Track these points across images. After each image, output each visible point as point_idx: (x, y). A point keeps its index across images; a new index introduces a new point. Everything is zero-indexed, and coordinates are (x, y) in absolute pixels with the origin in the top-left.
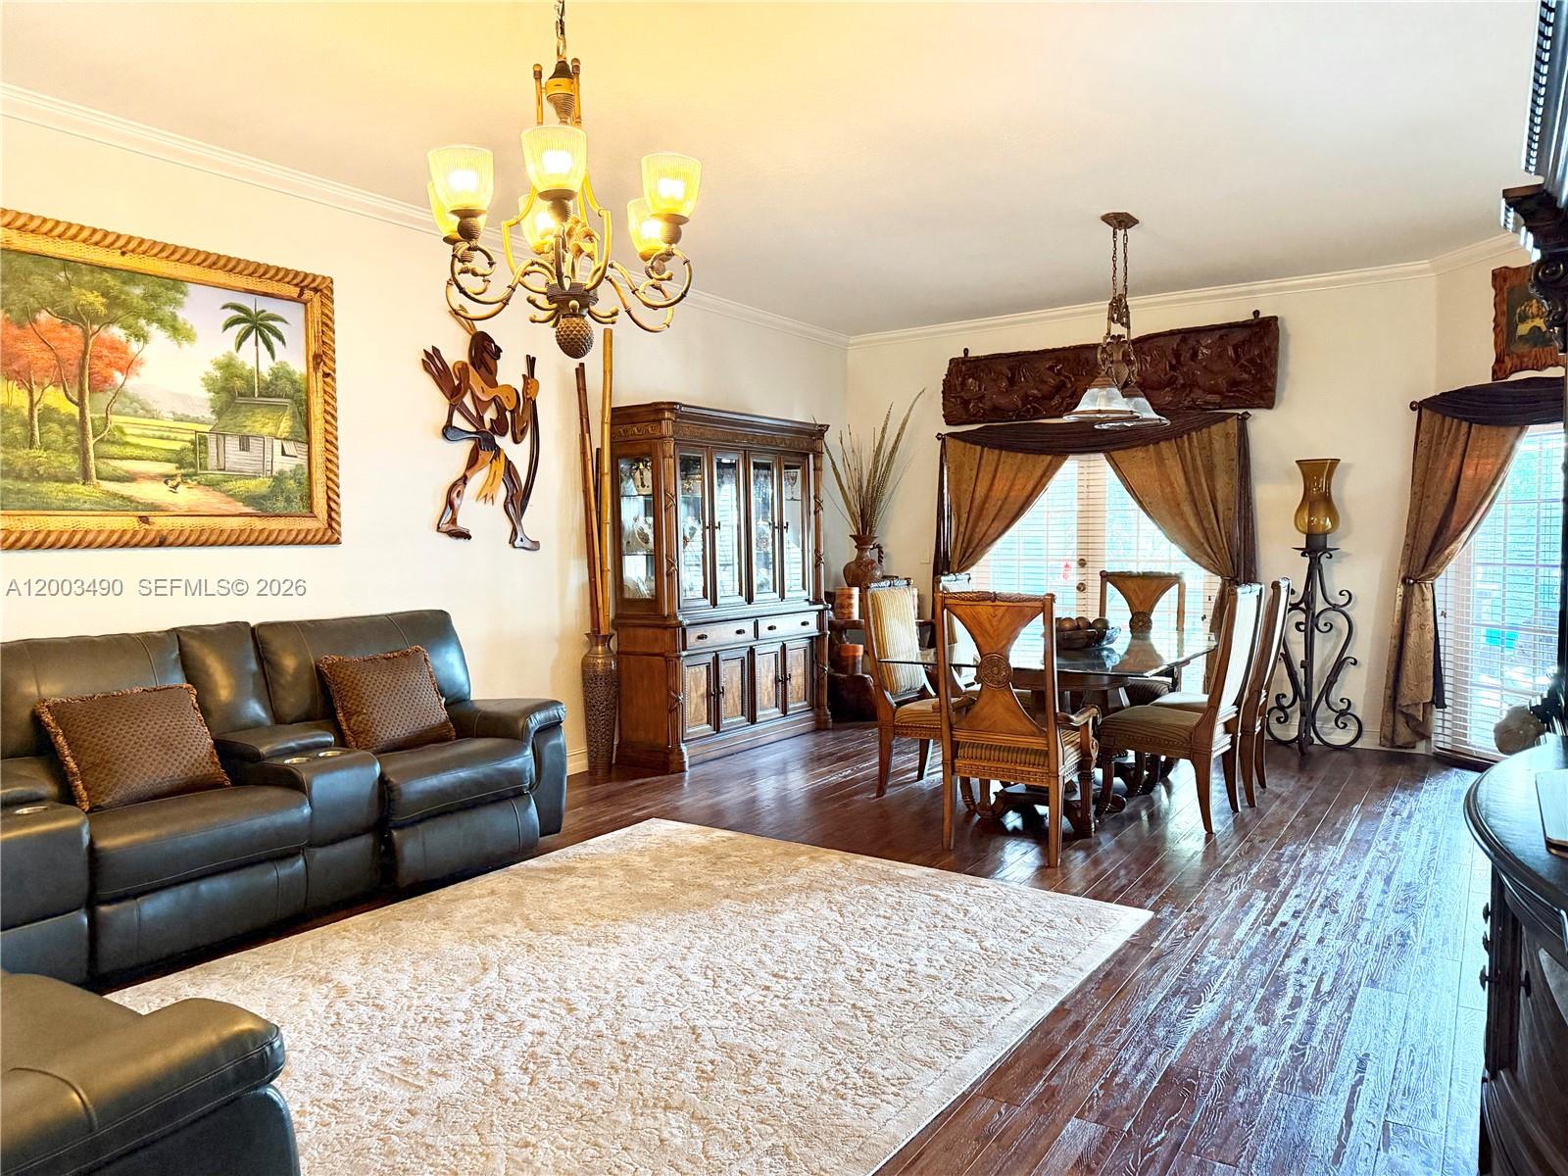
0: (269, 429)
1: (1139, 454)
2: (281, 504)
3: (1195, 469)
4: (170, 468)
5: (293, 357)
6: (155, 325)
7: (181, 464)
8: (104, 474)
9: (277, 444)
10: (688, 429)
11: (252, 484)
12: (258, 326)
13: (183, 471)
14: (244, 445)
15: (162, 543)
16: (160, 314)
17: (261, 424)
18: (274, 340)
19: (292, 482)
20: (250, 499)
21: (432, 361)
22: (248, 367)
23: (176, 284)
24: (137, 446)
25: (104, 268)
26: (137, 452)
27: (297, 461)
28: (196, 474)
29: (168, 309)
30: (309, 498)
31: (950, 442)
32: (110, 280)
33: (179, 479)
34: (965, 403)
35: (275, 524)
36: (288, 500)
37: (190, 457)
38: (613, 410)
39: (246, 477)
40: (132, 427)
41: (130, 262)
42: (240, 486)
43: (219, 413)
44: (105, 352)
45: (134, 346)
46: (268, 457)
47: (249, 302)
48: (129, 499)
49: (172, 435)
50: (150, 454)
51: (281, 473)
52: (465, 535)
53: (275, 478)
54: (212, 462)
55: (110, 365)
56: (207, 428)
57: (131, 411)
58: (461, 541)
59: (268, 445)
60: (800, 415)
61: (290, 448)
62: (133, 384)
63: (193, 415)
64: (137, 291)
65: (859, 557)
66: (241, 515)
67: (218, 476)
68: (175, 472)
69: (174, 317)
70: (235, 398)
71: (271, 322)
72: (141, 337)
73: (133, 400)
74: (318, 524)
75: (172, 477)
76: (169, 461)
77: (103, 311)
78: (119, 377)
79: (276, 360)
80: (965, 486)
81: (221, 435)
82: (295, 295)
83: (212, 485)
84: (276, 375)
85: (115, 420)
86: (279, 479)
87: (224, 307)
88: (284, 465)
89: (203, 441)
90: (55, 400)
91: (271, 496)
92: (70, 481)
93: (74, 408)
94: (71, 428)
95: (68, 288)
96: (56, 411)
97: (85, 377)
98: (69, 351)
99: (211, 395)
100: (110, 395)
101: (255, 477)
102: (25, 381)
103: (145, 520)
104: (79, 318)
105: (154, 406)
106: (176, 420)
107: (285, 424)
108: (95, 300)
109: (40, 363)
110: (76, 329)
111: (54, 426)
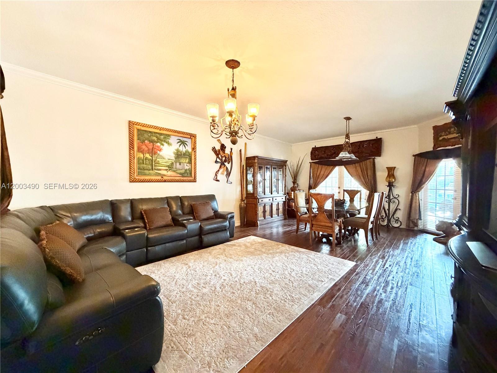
0: (184, 161)
1: (351, 166)
3: (363, 169)
5: (189, 148)
6: (165, 143)
8: (156, 169)
9: (186, 164)
10: (260, 161)
11: (181, 171)
12: (183, 143)
14: (180, 164)
15: (165, 181)
16: (166, 141)
17: (183, 160)
18: (186, 145)
19: (188, 171)
20: (180, 174)
21: (214, 149)
22: (181, 150)
23: (169, 135)
25: (157, 133)
26: (161, 165)
27: (189, 167)
28: (171, 169)
29: (168, 140)
30: (191, 173)
31: (312, 164)
32: (158, 135)
34: (315, 156)
35: (185, 178)
36: (187, 174)
37: (170, 166)
38: (246, 158)
39: (180, 170)
40: (160, 161)
41: (161, 132)
42: (179, 171)
43: (176, 158)
44: (156, 148)
46: (184, 166)
47: (181, 139)
48: (160, 174)
49: (167, 162)
50: (164, 166)
52: (218, 181)
54: (174, 167)
55: (157, 150)
56: (174, 161)
57: (161, 158)
58: (218, 182)
59: (184, 164)
60: (282, 158)
61: (188, 165)
62: (161, 153)
63: (171, 159)
64: (162, 137)
65: (293, 186)
66: (179, 177)
67: (175, 169)
68: (168, 169)
70: (179, 156)
71: (185, 142)
72: (163, 145)
73: (161, 156)
74: (193, 178)
76: (167, 167)
77: (156, 140)
78: (159, 152)
79: (186, 149)
80: (315, 172)
81: (176, 162)
82: (190, 137)
83: (174, 171)
84: (186, 152)
85: (158, 159)
86: (186, 170)
87: (177, 140)
88: (187, 168)
89: (173, 163)
90: (148, 156)
91: (184, 173)
92: (150, 170)
93: (151, 158)
94: (150, 161)
95: (150, 136)
96: (148, 158)
97: (153, 152)
98: (151, 147)
99: (175, 155)
100: (157, 155)
101: (182, 170)
102: (143, 153)
103: (162, 177)
104: (152, 142)
105: (164, 157)
106: (168, 160)
107: (187, 160)
108: (155, 138)
109: (146, 150)
110: (152, 144)
111: (147, 161)
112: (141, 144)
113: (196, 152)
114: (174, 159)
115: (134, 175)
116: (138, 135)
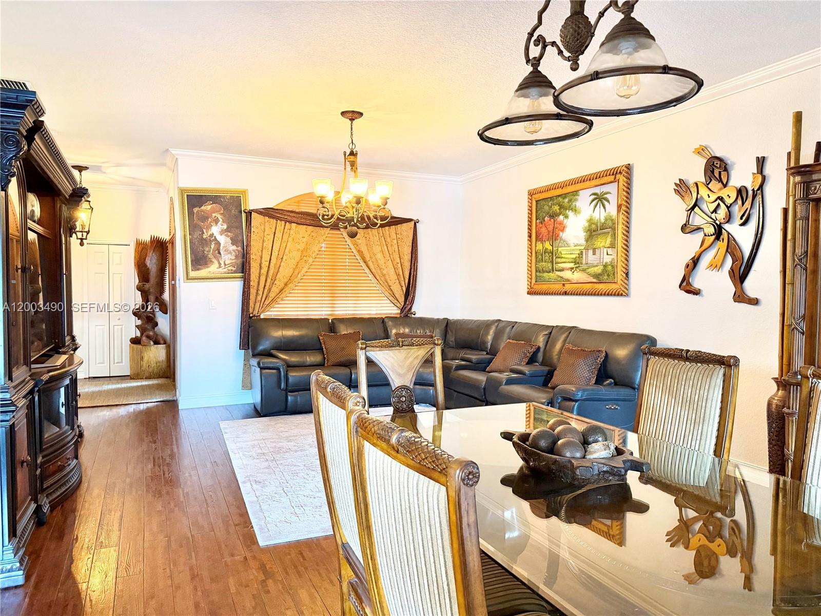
0: (603, 244)
2: (605, 277)
4: (572, 265)
5: (612, 209)
6: (570, 211)
7: (575, 263)
8: (557, 269)
9: (605, 249)
11: (596, 269)
12: (600, 200)
13: (576, 266)
14: (594, 254)
15: (566, 293)
16: (572, 206)
17: (600, 242)
18: (606, 203)
19: (610, 267)
20: (596, 276)
22: (596, 219)
23: (576, 193)
24: (564, 258)
25: (559, 196)
26: (565, 260)
27: (612, 257)
28: (579, 267)
29: (574, 204)
30: (616, 273)
32: (560, 199)
33: (574, 269)
35: (601, 286)
36: (608, 275)
37: (577, 260)
39: (594, 266)
40: (563, 251)
41: (564, 191)
42: (592, 270)
43: (587, 241)
44: (558, 226)
45: (565, 221)
46: (602, 256)
47: (598, 190)
48: (562, 277)
49: (573, 252)
50: (567, 260)
51: (606, 263)
52: (697, 292)
53: (604, 265)
54: (584, 262)
55: (559, 230)
56: (583, 248)
57: (563, 245)
59: (602, 251)
61: (609, 251)
62: (564, 235)
63: (579, 243)
64: (566, 200)
66: (593, 282)
67: (585, 267)
68: (574, 266)
69: (575, 206)
70: (591, 233)
71: (605, 196)
72: (567, 217)
73: (564, 241)
74: (617, 286)
75: (572, 268)
76: (572, 262)
77: (558, 211)
78: (561, 233)
79: (606, 212)
81: (587, 249)
82: (614, 179)
83: (584, 270)
84: (606, 219)
85: (560, 249)
86: (605, 266)
87: (590, 195)
88: (607, 259)
89: (582, 253)
90: (548, 245)
91: (603, 273)
92: (550, 272)
93: (551, 248)
94: (550, 254)
95: (551, 207)
96: (547, 249)
97: (554, 236)
98: (550, 228)
99: (585, 234)
100: (559, 241)
101: (597, 266)
102: (542, 241)
103: (564, 285)
104: (553, 216)
105: (569, 242)
106: (575, 246)
107: (609, 240)
108: (556, 208)
109: (545, 234)
110: (552, 220)
111: (547, 254)
112: (541, 225)
113: (628, 213)
114: (583, 242)
115: (531, 283)
116: (537, 212)
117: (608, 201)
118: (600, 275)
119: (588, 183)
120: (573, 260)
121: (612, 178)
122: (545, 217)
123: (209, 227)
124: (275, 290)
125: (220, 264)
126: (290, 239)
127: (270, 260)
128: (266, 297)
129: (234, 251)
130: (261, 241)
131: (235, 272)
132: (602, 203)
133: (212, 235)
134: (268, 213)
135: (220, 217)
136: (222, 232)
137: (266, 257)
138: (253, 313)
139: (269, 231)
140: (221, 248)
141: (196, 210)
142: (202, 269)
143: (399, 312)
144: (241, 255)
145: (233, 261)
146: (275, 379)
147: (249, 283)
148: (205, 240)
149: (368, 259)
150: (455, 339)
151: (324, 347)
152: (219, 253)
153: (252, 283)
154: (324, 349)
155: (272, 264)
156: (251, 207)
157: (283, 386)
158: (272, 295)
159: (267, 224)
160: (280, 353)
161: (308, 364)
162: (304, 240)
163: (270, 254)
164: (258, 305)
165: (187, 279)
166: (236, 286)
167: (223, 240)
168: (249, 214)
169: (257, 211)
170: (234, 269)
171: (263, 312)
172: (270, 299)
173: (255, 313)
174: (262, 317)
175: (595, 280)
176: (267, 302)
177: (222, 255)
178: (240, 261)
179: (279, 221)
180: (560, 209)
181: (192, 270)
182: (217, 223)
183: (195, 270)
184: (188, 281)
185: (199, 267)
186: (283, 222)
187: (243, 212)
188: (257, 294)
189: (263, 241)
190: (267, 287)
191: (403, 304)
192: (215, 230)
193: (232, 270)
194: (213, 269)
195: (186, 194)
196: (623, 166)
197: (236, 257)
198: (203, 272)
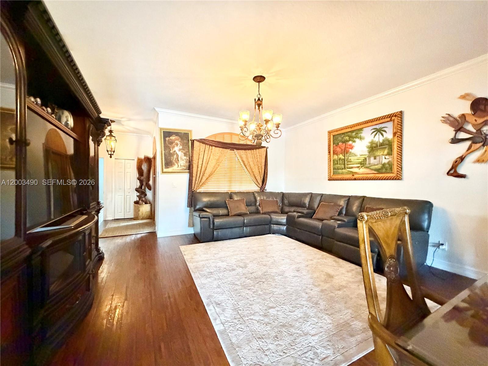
0: (382, 153)
2: (384, 170)
4: (359, 165)
5: (389, 135)
6: (357, 139)
7: (361, 164)
8: (348, 168)
9: (384, 157)
12: (379, 131)
13: (361, 165)
14: (375, 159)
15: (355, 179)
16: (358, 136)
17: (379, 153)
18: (383, 133)
19: (387, 165)
20: (375, 170)
22: (376, 141)
23: (361, 129)
24: (353, 162)
25: (348, 132)
27: (389, 160)
28: (364, 166)
29: (359, 135)
30: (391, 169)
32: (350, 134)
33: (360, 167)
35: (381, 175)
36: (386, 169)
37: (363, 163)
39: (375, 165)
40: (352, 158)
41: (353, 129)
42: (374, 167)
43: (369, 152)
44: (349, 146)
45: (353, 144)
46: (381, 160)
47: (377, 127)
48: (351, 172)
49: (360, 159)
50: (356, 163)
51: (384, 163)
52: (463, 176)
54: (367, 163)
55: (349, 148)
56: (367, 156)
57: (352, 156)
59: (381, 157)
61: (387, 157)
62: (353, 151)
63: (363, 154)
64: (354, 134)
66: (374, 173)
67: (368, 166)
68: (360, 166)
69: (361, 136)
70: (373, 148)
71: (383, 129)
72: (354, 142)
73: (353, 154)
74: (394, 175)
75: (359, 167)
77: (348, 139)
78: (350, 150)
79: (384, 137)
81: (369, 157)
83: (367, 168)
84: (384, 141)
85: (350, 158)
86: (384, 165)
87: (371, 130)
88: (385, 161)
89: (366, 159)
90: (341, 156)
91: (382, 168)
92: (343, 169)
93: (344, 157)
94: (343, 161)
95: (343, 138)
96: (341, 158)
97: (345, 152)
98: (343, 148)
99: (368, 149)
100: (349, 154)
101: (377, 165)
102: (337, 154)
103: (353, 175)
104: (345, 142)
105: (356, 154)
106: (360, 156)
107: (386, 152)
108: (347, 138)
109: (340, 151)
110: (344, 144)
111: (341, 161)
112: (336, 147)
113: (401, 136)
114: (367, 153)
115: (330, 175)
116: (333, 141)
117: (385, 131)
118: (379, 169)
119: (370, 124)
120: (359, 163)
121: (389, 119)
122: (339, 143)
123: (174, 147)
124: (204, 178)
125: (178, 165)
126: (212, 154)
127: (202, 164)
128: (200, 182)
129: (185, 159)
130: (198, 155)
131: (185, 169)
132: (380, 133)
133: (175, 151)
134: (202, 141)
135: (179, 143)
136: (180, 150)
137: (200, 163)
138: (193, 190)
139: (202, 150)
140: (179, 158)
141: (167, 139)
142: (170, 168)
143: (260, 189)
144: (188, 161)
145: (185, 164)
146: (208, 223)
147: (192, 174)
148: (171, 154)
149: (246, 164)
150: (288, 202)
151: (228, 206)
152: (178, 160)
153: (193, 175)
154: (229, 207)
155: (203, 166)
156: (193, 139)
157: (211, 227)
158: (203, 181)
159: (201, 146)
160: (207, 209)
161: (221, 214)
162: (218, 155)
163: (202, 160)
164: (196, 185)
165: (163, 172)
166: (186, 176)
167: (180, 154)
168: (193, 141)
169: (197, 140)
170: (185, 168)
171: (199, 189)
172: (202, 183)
173: (195, 189)
174: (198, 191)
175: (376, 172)
176: (200, 184)
177: (180, 161)
178: (187, 164)
179: (207, 145)
180: (349, 138)
181: (165, 168)
182: (177, 145)
183: (166, 168)
184: (163, 174)
185: (168, 167)
186: (209, 146)
187: (190, 140)
188: (196, 180)
189: (199, 155)
190: (201, 177)
191: (261, 185)
192: (176, 149)
193: (184, 168)
194: (175, 168)
195: (162, 131)
196: (397, 112)
197: (186, 162)
198: (170, 170)
